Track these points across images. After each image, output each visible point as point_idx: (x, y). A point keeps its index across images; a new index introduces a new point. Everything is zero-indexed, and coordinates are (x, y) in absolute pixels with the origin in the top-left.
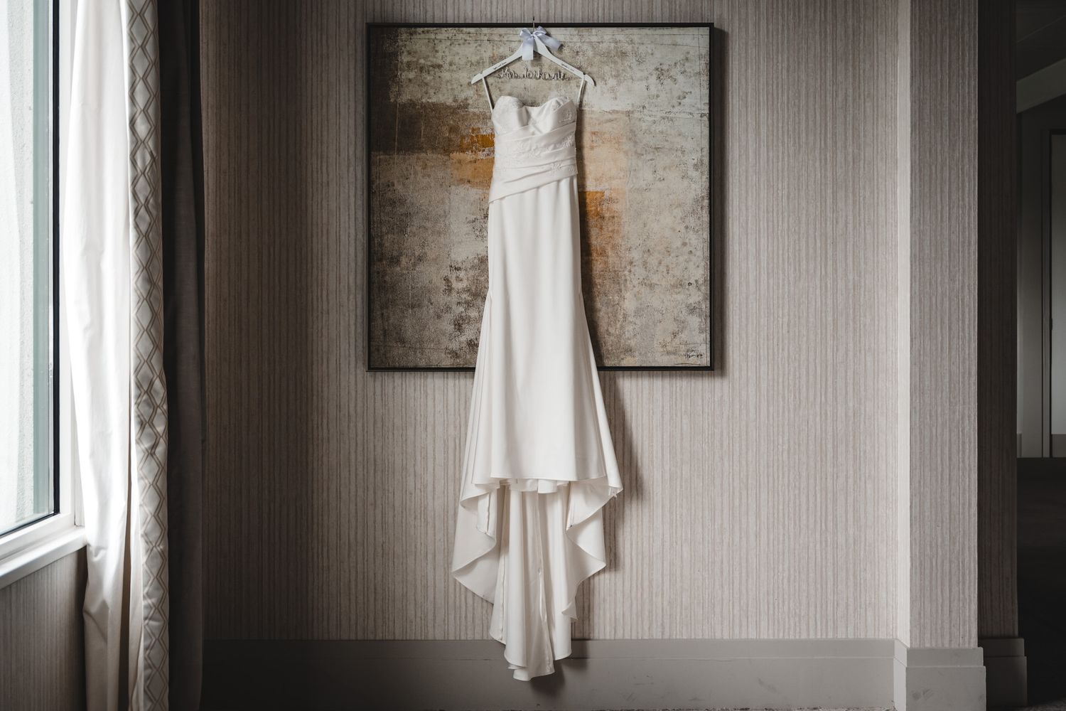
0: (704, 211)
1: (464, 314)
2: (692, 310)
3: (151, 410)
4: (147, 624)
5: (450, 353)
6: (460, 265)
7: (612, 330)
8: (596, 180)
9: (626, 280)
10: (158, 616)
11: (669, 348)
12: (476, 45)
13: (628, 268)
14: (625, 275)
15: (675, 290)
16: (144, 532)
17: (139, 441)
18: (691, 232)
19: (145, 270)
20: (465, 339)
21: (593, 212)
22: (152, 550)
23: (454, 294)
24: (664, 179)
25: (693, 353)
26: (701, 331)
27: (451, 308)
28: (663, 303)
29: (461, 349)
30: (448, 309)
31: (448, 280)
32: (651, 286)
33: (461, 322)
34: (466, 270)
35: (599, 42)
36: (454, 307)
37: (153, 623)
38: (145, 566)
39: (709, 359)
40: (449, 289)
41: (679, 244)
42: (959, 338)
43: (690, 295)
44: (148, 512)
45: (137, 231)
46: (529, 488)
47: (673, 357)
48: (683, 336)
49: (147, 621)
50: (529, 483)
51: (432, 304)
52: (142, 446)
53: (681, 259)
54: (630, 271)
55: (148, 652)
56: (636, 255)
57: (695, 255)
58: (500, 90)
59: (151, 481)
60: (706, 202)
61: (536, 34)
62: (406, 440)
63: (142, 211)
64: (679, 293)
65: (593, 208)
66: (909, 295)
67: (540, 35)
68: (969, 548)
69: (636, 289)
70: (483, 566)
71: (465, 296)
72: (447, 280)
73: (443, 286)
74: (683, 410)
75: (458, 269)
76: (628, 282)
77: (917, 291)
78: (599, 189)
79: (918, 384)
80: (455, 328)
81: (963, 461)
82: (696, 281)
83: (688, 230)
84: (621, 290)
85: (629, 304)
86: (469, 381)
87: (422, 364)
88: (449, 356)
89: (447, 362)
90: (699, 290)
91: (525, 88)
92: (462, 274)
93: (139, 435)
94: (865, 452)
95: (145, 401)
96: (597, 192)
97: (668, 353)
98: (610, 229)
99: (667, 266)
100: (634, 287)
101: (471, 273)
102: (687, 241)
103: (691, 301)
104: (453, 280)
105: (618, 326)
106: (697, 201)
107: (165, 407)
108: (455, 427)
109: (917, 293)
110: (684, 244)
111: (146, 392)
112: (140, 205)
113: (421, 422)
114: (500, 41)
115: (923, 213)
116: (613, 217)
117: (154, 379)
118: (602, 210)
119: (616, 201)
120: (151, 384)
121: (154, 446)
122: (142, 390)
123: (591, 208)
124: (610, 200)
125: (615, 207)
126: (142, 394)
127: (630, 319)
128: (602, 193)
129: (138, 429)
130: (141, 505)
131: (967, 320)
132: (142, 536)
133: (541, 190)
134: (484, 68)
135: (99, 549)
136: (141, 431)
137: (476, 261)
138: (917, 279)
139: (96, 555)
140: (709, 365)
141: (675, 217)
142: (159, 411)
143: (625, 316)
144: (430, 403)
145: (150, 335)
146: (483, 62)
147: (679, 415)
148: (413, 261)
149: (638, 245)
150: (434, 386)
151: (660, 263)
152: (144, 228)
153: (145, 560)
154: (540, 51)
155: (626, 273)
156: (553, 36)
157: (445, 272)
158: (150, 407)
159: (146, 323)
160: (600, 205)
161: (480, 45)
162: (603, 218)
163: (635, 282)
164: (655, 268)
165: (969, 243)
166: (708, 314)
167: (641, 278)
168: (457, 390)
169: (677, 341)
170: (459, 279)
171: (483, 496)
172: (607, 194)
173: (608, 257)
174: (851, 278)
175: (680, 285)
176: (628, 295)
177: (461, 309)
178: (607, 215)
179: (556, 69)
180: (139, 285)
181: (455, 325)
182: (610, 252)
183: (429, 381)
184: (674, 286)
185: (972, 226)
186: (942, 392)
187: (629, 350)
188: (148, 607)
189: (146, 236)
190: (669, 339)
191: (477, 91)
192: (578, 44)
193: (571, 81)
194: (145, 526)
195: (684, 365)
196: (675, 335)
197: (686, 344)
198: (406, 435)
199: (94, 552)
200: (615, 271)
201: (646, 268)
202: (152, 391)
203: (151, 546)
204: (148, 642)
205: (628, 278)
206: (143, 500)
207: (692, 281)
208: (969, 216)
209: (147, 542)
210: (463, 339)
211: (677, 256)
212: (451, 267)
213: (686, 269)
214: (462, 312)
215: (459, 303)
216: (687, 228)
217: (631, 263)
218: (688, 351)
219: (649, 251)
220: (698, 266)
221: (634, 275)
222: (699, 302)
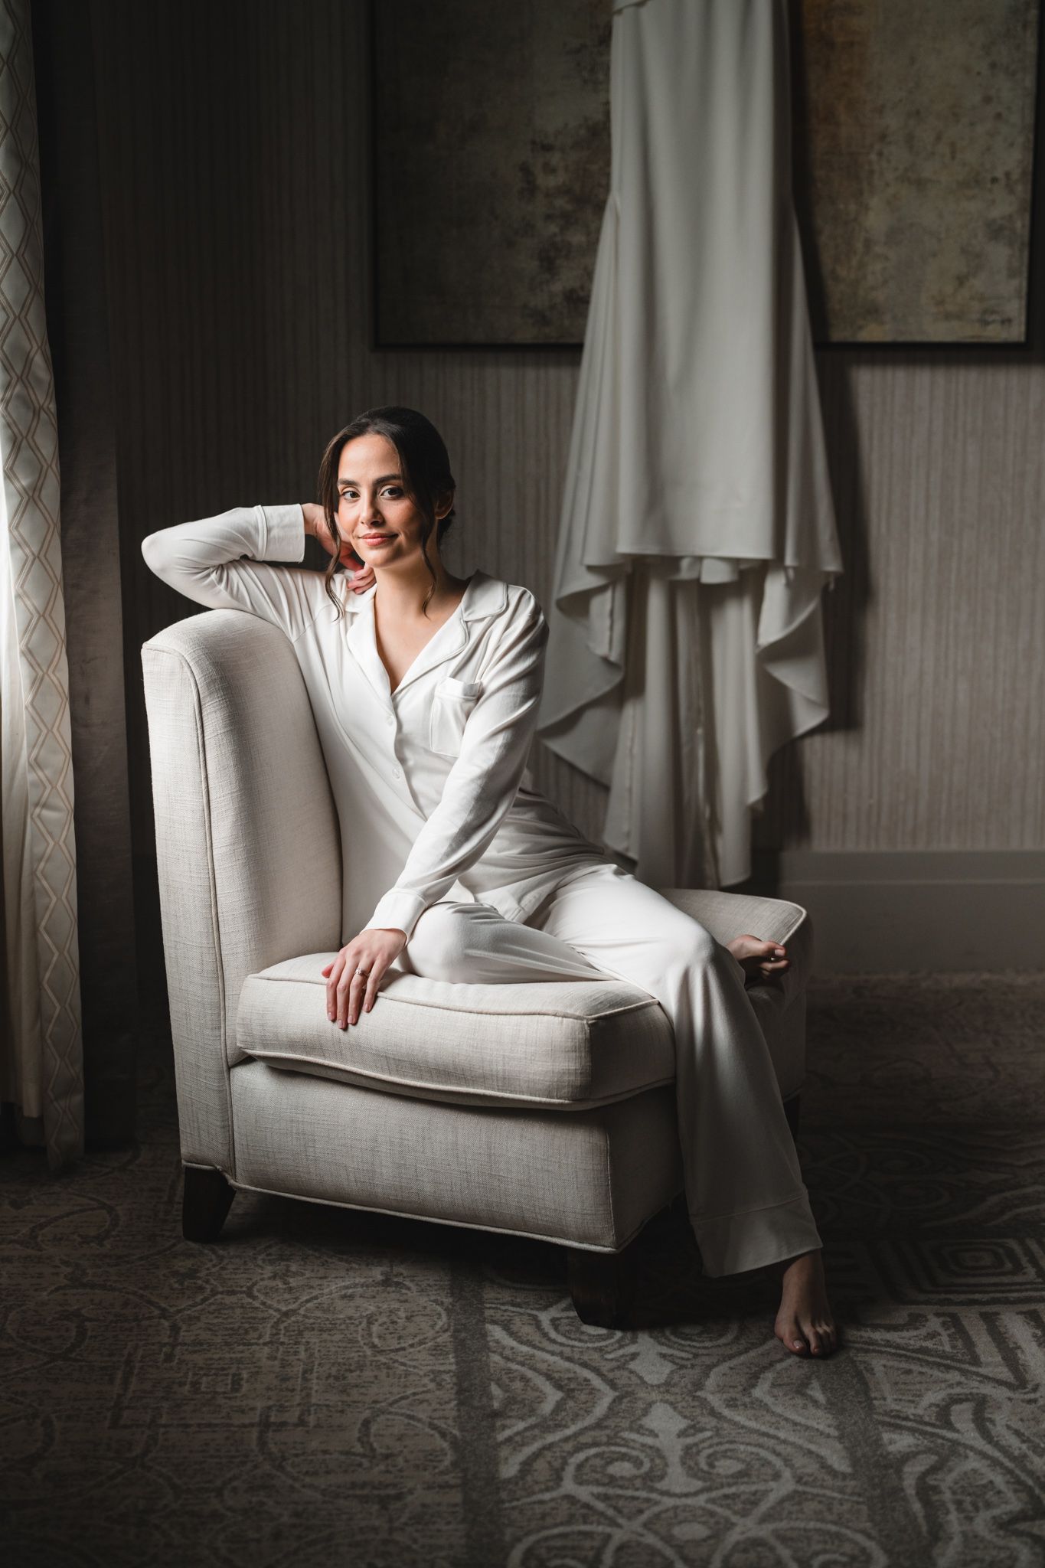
1: (558, 239)
2: (996, 231)
3: (31, 414)
4: (38, 815)
5: (531, 316)
6: (550, 140)
7: (842, 272)
9: (872, 172)
11: (949, 307)
13: (877, 147)
14: (870, 163)
15: (966, 192)
16: (27, 645)
17: (10, 475)
18: (1001, 75)
20: (561, 289)
21: (814, 33)
23: (539, 198)
25: (994, 317)
26: (1012, 274)
27: (532, 227)
28: (942, 217)
29: (553, 307)
30: (528, 227)
31: (528, 170)
32: (920, 184)
33: (552, 254)
34: (562, 150)
36: (540, 224)
37: (47, 814)
38: (30, 709)
39: (1023, 328)
40: (530, 189)
41: (976, 98)
43: (993, 202)
44: (31, 608)
46: (685, 573)
47: (955, 323)
48: (978, 284)
49: (38, 810)
50: (685, 563)
51: (496, 218)
52: (17, 484)
53: (979, 129)
54: (880, 154)
55: (41, 866)
56: (892, 122)
57: (1006, 122)
59: (35, 550)
64: (973, 197)
65: (814, 25)
69: (890, 190)
70: (593, 719)
71: (561, 203)
72: (526, 170)
73: (517, 182)
74: (968, 427)
75: (547, 148)
76: (875, 176)
80: (541, 266)
82: (1008, 175)
83: (995, 71)
84: (861, 192)
85: (876, 220)
86: (565, 374)
87: (478, 336)
88: (530, 320)
89: (527, 334)
90: (1011, 191)
92: (555, 158)
93: (10, 462)
95: (19, 396)
97: (948, 317)
98: (845, 68)
99: (953, 144)
100: (887, 185)
101: (573, 156)
102: (992, 93)
103: (996, 213)
104: (537, 170)
105: (854, 262)
106: (1014, 11)
107: (53, 407)
110: (987, 100)
111: (20, 378)
116: (852, 44)
117: (32, 354)
118: (829, 28)
119: (857, 10)
120: (28, 362)
121: (37, 486)
122: (13, 374)
123: (809, 25)
124: (847, 8)
125: (855, 23)
126: (14, 383)
127: (878, 249)
129: (8, 451)
130: (18, 596)
132: (23, 653)
136: (13, 457)
137: (583, 132)
140: (1022, 339)
141: (971, 44)
142: (43, 415)
143: (868, 244)
144: (490, 413)
145: (23, 265)
147: (959, 436)
148: (458, 131)
149: (897, 100)
150: (498, 379)
151: (939, 138)
153: (30, 698)
155: (873, 157)
157: (523, 154)
158: (28, 408)
160: (826, 18)
162: (831, 45)
163: (890, 176)
164: (928, 147)
166: (1026, 239)
167: (901, 168)
168: (541, 388)
169: (964, 292)
170: (550, 170)
171: (600, 590)
173: (837, 124)
175: (974, 182)
176: (875, 202)
177: (553, 228)
178: (840, 40)
181: (541, 260)
182: (842, 116)
183: (489, 371)
184: (963, 185)
187: (873, 312)
188: (39, 784)
190: (948, 289)
194: (27, 635)
195: (976, 340)
196: (961, 280)
197: (982, 298)
200: (851, 154)
201: (911, 147)
202: (29, 377)
203: (41, 673)
204: (42, 847)
205: (875, 167)
206: (22, 587)
207: (999, 173)
209: (31, 666)
210: (557, 287)
211: (972, 124)
212: (534, 143)
213: (989, 149)
214: (555, 235)
215: (549, 217)
216: (993, 66)
217: (883, 137)
218: (985, 312)
219: (918, 112)
220: (1012, 145)
221: (889, 161)
222: (1010, 216)
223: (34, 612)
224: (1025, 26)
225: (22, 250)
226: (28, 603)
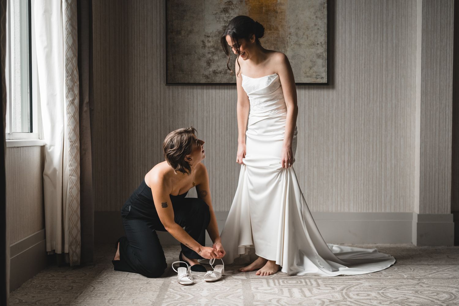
0: (325, 10)
1: (211, 58)
2: (319, 56)
3: (73, 84)
4: (71, 178)
5: (205, 77)
6: (209, 35)
9: (288, 42)
10: (75, 174)
11: (308, 74)
13: (289, 36)
14: (287, 40)
15: (311, 47)
16: (69, 137)
17: (67, 97)
18: (319, 19)
19: (70, 21)
20: (212, 70)
21: (272, 10)
22: (72, 145)
23: (207, 48)
25: (319, 77)
26: (323, 66)
27: (205, 55)
28: (305, 53)
29: (210, 74)
30: (204, 55)
32: (300, 45)
33: (210, 62)
34: (212, 37)
36: (207, 54)
37: (73, 177)
38: (69, 152)
39: (326, 80)
40: (204, 46)
41: (313, 25)
42: (444, 69)
43: (318, 49)
44: (71, 128)
47: (309, 78)
48: (315, 69)
49: (70, 176)
51: (196, 53)
52: (69, 99)
53: (314, 32)
54: (290, 38)
55: (71, 190)
56: (292, 30)
57: (320, 30)
59: (72, 115)
60: (326, 5)
62: (184, 118)
64: (313, 48)
65: (272, 8)
66: (421, 49)
68: (448, 167)
69: (292, 46)
71: (212, 50)
72: (203, 42)
73: (201, 44)
74: (314, 104)
75: (208, 37)
76: (289, 43)
77: (425, 47)
79: (424, 90)
80: (207, 65)
81: (445, 127)
82: (321, 43)
83: (317, 18)
84: (285, 47)
85: (289, 54)
87: (192, 81)
88: (204, 78)
89: (203, 81)
90: (322, 47)
92: (210, 39)
94: (400, 124)
95: (70, 79)
97: (307, 77)
98: (280, 18)
99: (307, 35)
100: (292, 45)
101: (215, 38)
102: (317, 23)
103: (319, 52)
104: (206, 42)
106: (321, 4)
107: (78, 82)
108: (207, 112)
109: (425, 48)
110: (315, 25)
111: (71, 75)
113: (191, 109)
115: (428, 10)
116: (282, 12)
117: (74, 70)
118: (276, 8)
119: (283, 4)
120: (73, 72)
121: (73, 100)
122: (69, 74)
124: (281, 4)
125: (283, 7)
128: (277, 1)
129: (67, 91)
130: (68, 125)
131: (448, 60)
132: (68, 139)
135: (51, 146)
136: (68, 93)
137: (217, 33)
138: (425, 41)
139: (50, 149)
140: (326, 82)
141: (311, 12)
142: (76, 84)
144: (195, 101)
145: (72, 50)
147: (312, 106)
148: (187, 33)
149: (293, 25)
150: (197, 92)
151: (304, 34)
153: (69, 149)
155: (288, 38)
157: (203, 38)
158: (72, 82)
159: (70, 44)
160: (275, 6)
162: (277, 12)
163: (292, 43)
164: (301, 36)
165: (450, 24)
166: (326, 58)
167: (295, 41)
168: (208, 94)
169: (312, 71)
170: (209, 42)
172: (279, 1)
173: (279, 31)
174: (394, 41)
175: (313, 44)
176: (289, 49)
177: (210, 55)
178: (279, 11)
180: (68, 27)
181: (207, 63)
182: (280, 29)
183: (195, 90)
184: (310, 45)
185: (451, 16)
186: (436, 94)
188: (71, 170)
189: (71, 5)
190: (308, 70)
194: (70, 135)
195: (315, 82)
196: (311, 68)
197: (316, 72)
198: (184, 116)
199: (48, 148)
200: (283, 38)
201: (297, 36)
202: (73, 75)
204: (71, 185)
205: (289, 41)
207: (319, 43)
208: (450, 11)
209: (70, 142)
210: (211, 70)
211: (312, 31)
212: (205, 35)
213: (316, 37)
214: (210, 57)
215: (209, 53)
216: (317, 17)
217: (290, 34)
218: (317, 76)
219: (299, 28)
220: (322, 36)
221: (292, 40)
222: (322, 53)
223: (71, 129)
224: (324, 8)
225: (72, 46)
226: (70, 127)
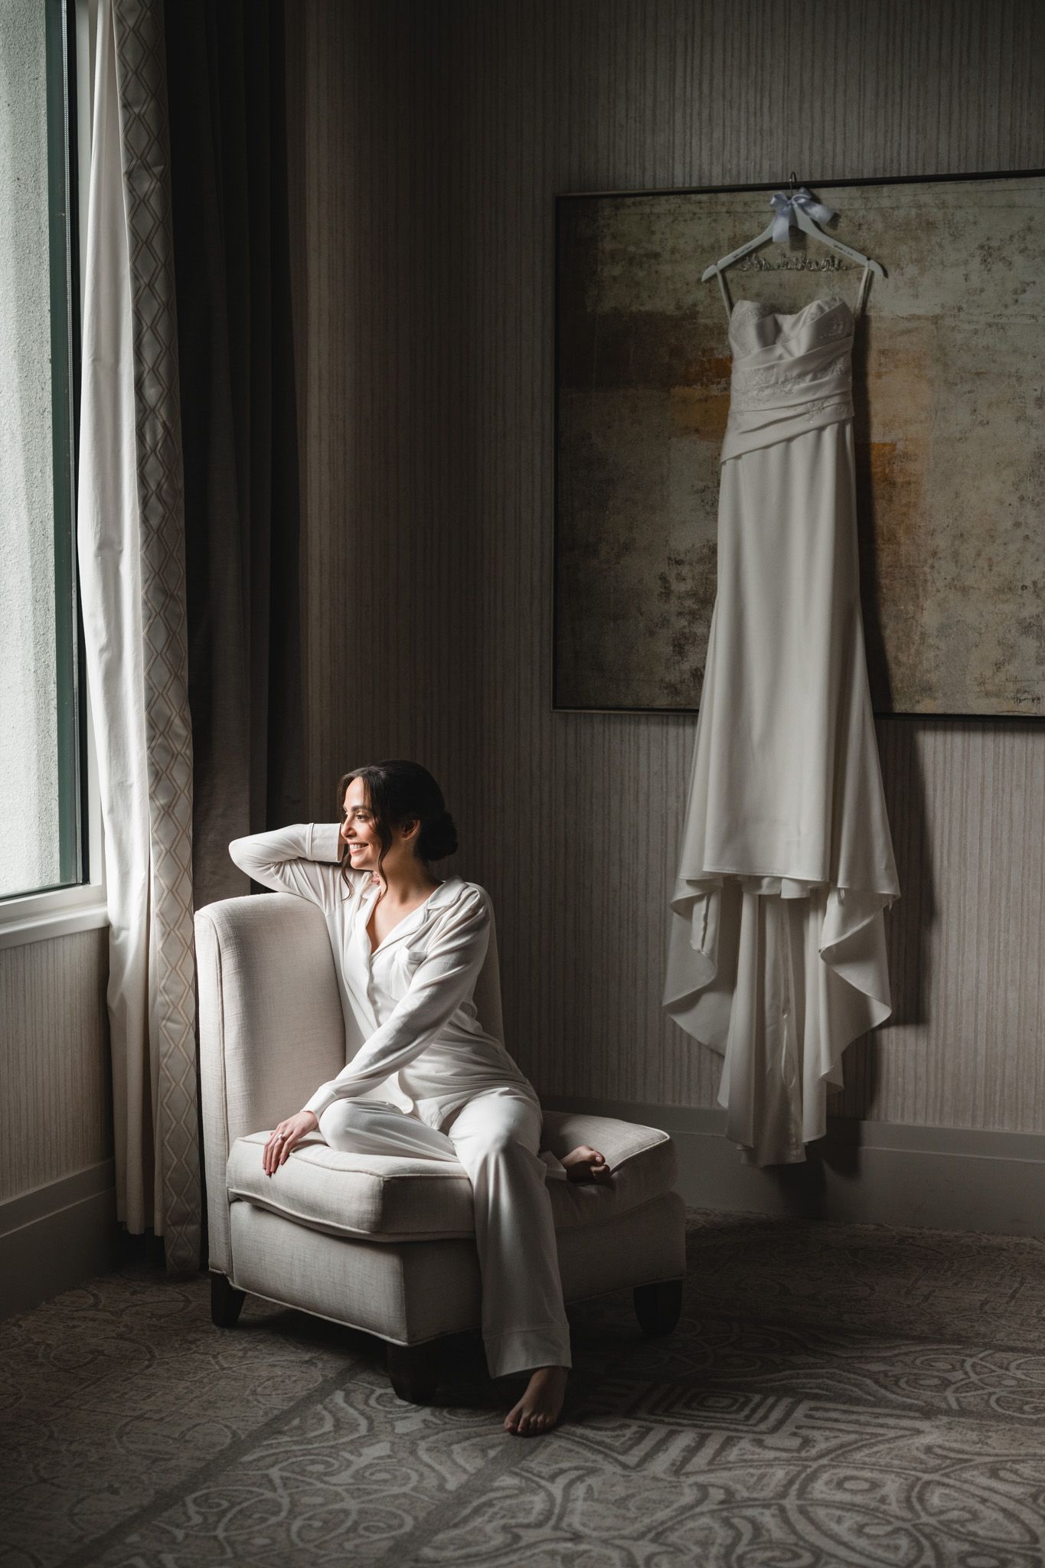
1: (687, 630)
2: (1027, 628)
4: (165, 1026)
5: (666, 688)
6: (682, 557)
7: (903, 658)
8: (885, 425)
9: (926, 581)
10: (176, 1016)
11: (989, 687)
12: (709, 220)
13: (930, 562)
14: (925, 574)
15: (1001, 596)
17: (155, 795)
18: (1029, 506)
20: (688, 667)
21: (879, 475)
22: (169, 934)
23: (673, 599)
24: (988, 423)
25: (1025, 696)
26: (1040, 661)
27: (668, 621)
28: (982, 616)
29: (682, 682)
30: (665, 622)
31: (665, 578)
32: (965, 591)
33: (682, 642)
34: (691, 564)
35: (892, 208)
36: (673, 619)
37: (171, 1025)
38: (160, 954)
40: (667, 593)
41: (1008, 524)
43: (1024, 604)
45: (147, 527)
46: (765, 890)
47: (994, 700)
48: (1012, 669)
49: (165, 1023)
50: (765, 882)
51: (642, 614)
52: (158, 802)
53: (1012, 548)
54: (932, 567)
56: (942, 542)
57: (1035, 542)
58: (744, 290)
59: (167, 846)
61: (797, 199)
62: (609, 814)
63: (153, 500)
64: (1007, 601)
65: (879, 470)
67: (802, 201)
69: (941, 595)
70: (709, 1001)
71: (689, 603)
72: (663, 578)
73: (656, 587)
74: (1014, 783)
75: (679, 563)
76: (929, 584)
78: (888, 440)
80: (674, 651)
82: (1035, 583)
83: (1024, 502)
84: (918, 597)
85: (930, 618)
86: (689, 730)
87: (628, 702)
88: (665, 692)
89: (663, 701)
90: (1038, 597)
91: (781, 285)
92: (685, 570)
93: (153, 788)
96: (884, 445)
97: (988, 694)
98: (904, 501)
99: (990, 559)
100: (938, 591)
101: (699, 568)
102: (1022, 519)
103: (1026, 613)
104: (672, 579)
105: (913, 651)
106: (1038, 457)
107: (189, 752)
108: (678, 797)
110: (1017, 525)
111: (163, 734)
112: (151, 492)
113: (629, 787)
114: (746, 213)
116: (909, 483)
117: (173, 716)
118: (892, 471)
119: (913, 458)
120: (169, 722)
121: (172, 804)
122: (157, 731)
123: (876, 470)
124: (906, 456)
125: (911, 467)
126: (157, 736)
127: (931, 641)
128: (893, 445)
133: (795, 444)
134: (721, 256)
135: (120, 929)
136: (155, 784)
137: (705, 550)
139: (118, 937)
141: (1004, 482)
142: (180, 758)
143: (923, 636)
144: (643, 759)
145: (165, 661)
146: (720, 247)
147: (1007, 790)
148: (615, 550)
149: (945, 526)
150: (649, 735)
151: (979, 555)
152: (155, 522)
153: (161, 946)
154: (802, 227)
155: (927, 569)
156: (823, 201)
157: (663, 567)
158: (167, 753)
160: (889, 464)
161: (715, 221)
162: (893, 484)
163: (940, 584)
164: (971, 562)
167: (949, 578)
169: (1002, 676)
170: (681, 578)
171: (699, 899)
172: (900, 446)
173: (899, 544)
175: (1007, 588)
176: (928, 604)
177: (683, 622)
178: (899, 480)
179: (827, 253)
181: (675, 646)
182: (903, 538)
184: (999, 591)
187: (928, 689)
188: (164, 1005)
189: (158, 532)
190: (988, 673)
191: (710, 291)
192: (861, 213)
193: (850, 272)
194: (161, 903)
195: (1011, 714)
196: (998, 666)
197: (1016, 680)
198: (609, 806)
199: (116, 931)
200: (910, 567)
201: (957, 562)
202: (170, 733)
204: (166, 1049)
205: (929, 578)
206: (158, 871)
207: (1028, 583)
209: (164, 924)
210: (686, 666)
211: (1005, 544)
212: (669, 559)
213: (1018, 563)
214: (684, 627)
215: (680, 614)
216: (1022, 498)
217: (934, 554)
218: (1018, 691)
219: (962, 535)
220: (1037, 560)
221: (939, 573)
222: (1038, 616)
223: (165, 888)
225: (165, 650)
226: (162, 882)
